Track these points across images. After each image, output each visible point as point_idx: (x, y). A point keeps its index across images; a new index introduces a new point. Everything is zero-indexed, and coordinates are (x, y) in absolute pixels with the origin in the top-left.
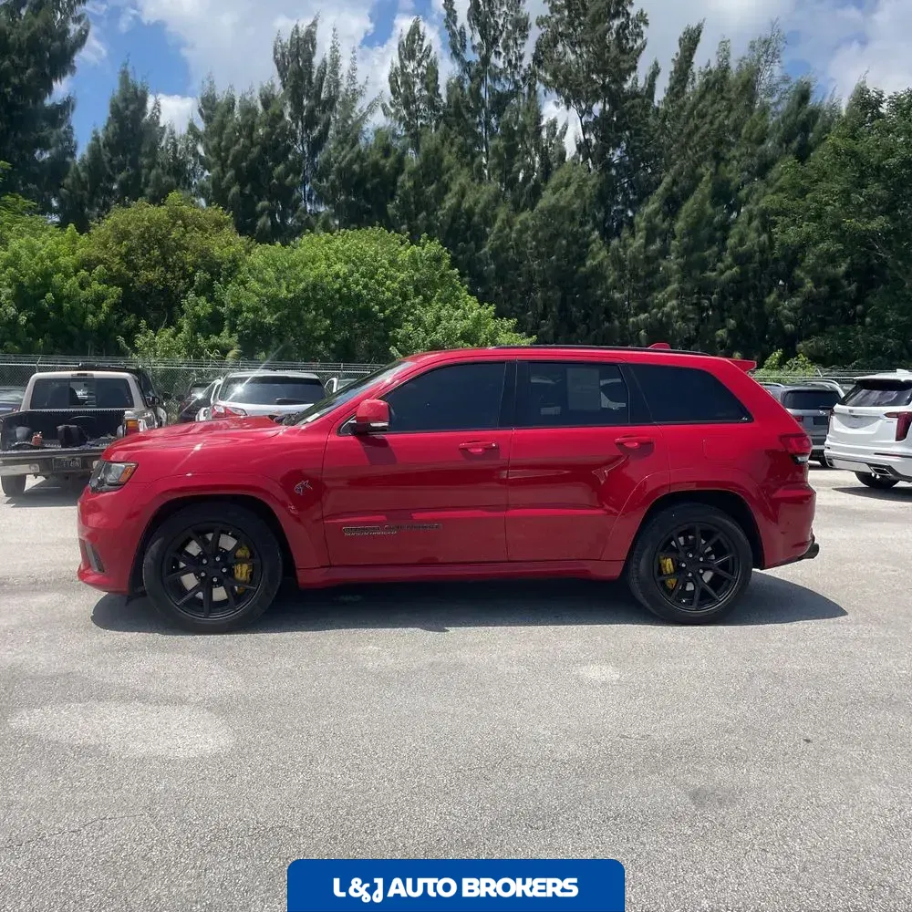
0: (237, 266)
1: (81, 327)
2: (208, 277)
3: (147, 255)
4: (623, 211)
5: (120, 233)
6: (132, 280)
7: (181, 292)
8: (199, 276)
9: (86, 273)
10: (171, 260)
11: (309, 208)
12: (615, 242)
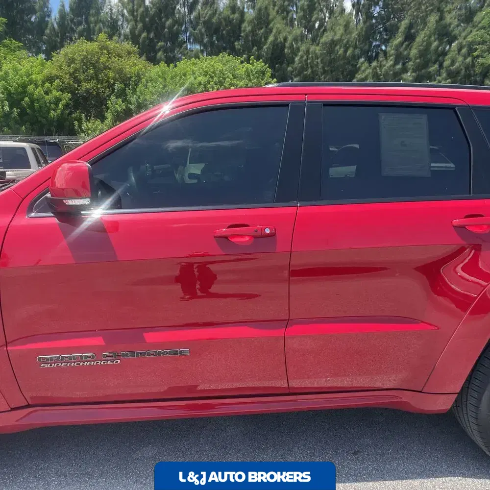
0: (140, 79)
1: (46, 118)
2: (123, 86)
3: (86, 73)
4: (379, 46)
5: (69, 59)
6: (77, 89)
7: (108, 96)
8: (118, 86)
9: (49, 85)
10: (100, 76)
11: (189, 47)
12: (374, 64)
